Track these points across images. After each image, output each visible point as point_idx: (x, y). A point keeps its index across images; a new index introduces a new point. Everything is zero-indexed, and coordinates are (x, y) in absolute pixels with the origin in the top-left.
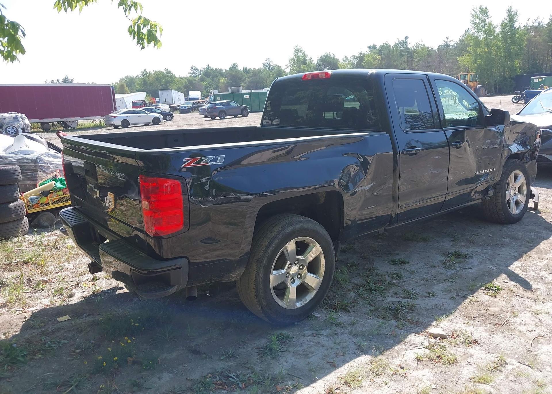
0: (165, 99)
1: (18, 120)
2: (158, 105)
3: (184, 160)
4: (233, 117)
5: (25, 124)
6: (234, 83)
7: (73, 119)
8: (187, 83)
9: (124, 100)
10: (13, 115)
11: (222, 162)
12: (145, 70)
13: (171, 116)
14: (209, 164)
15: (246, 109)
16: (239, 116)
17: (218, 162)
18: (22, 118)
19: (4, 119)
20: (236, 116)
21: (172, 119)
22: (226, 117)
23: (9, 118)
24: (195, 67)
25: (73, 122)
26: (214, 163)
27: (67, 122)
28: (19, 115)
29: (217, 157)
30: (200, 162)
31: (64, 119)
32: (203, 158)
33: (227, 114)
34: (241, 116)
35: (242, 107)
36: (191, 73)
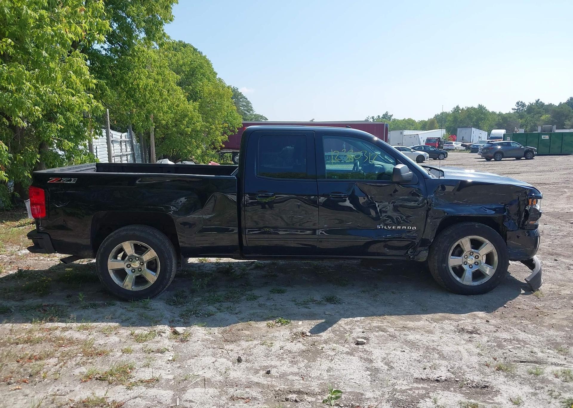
0: (463, 137)
2: (452, 143)
3: (50, 178)
4: (515, 159)
6: (556, 121)
8: (501, 121)
9: (418, 136)
11: (74, 182)
12: (458, 107)
13: (444, 155)
14: (65, 182)
15: (531, 151)
16: (522, 158)
17: (72, 182)
20: (518, 158)
21: (445, 157)
22: (502, 159)
24: (522, 102)
26: (69, 182)
29: (72, 179)
30: (60, 180)
32: (62, 179)
33: (505, 155)
34: (524, 158)
35: (526, 149)
36: (515, 109)
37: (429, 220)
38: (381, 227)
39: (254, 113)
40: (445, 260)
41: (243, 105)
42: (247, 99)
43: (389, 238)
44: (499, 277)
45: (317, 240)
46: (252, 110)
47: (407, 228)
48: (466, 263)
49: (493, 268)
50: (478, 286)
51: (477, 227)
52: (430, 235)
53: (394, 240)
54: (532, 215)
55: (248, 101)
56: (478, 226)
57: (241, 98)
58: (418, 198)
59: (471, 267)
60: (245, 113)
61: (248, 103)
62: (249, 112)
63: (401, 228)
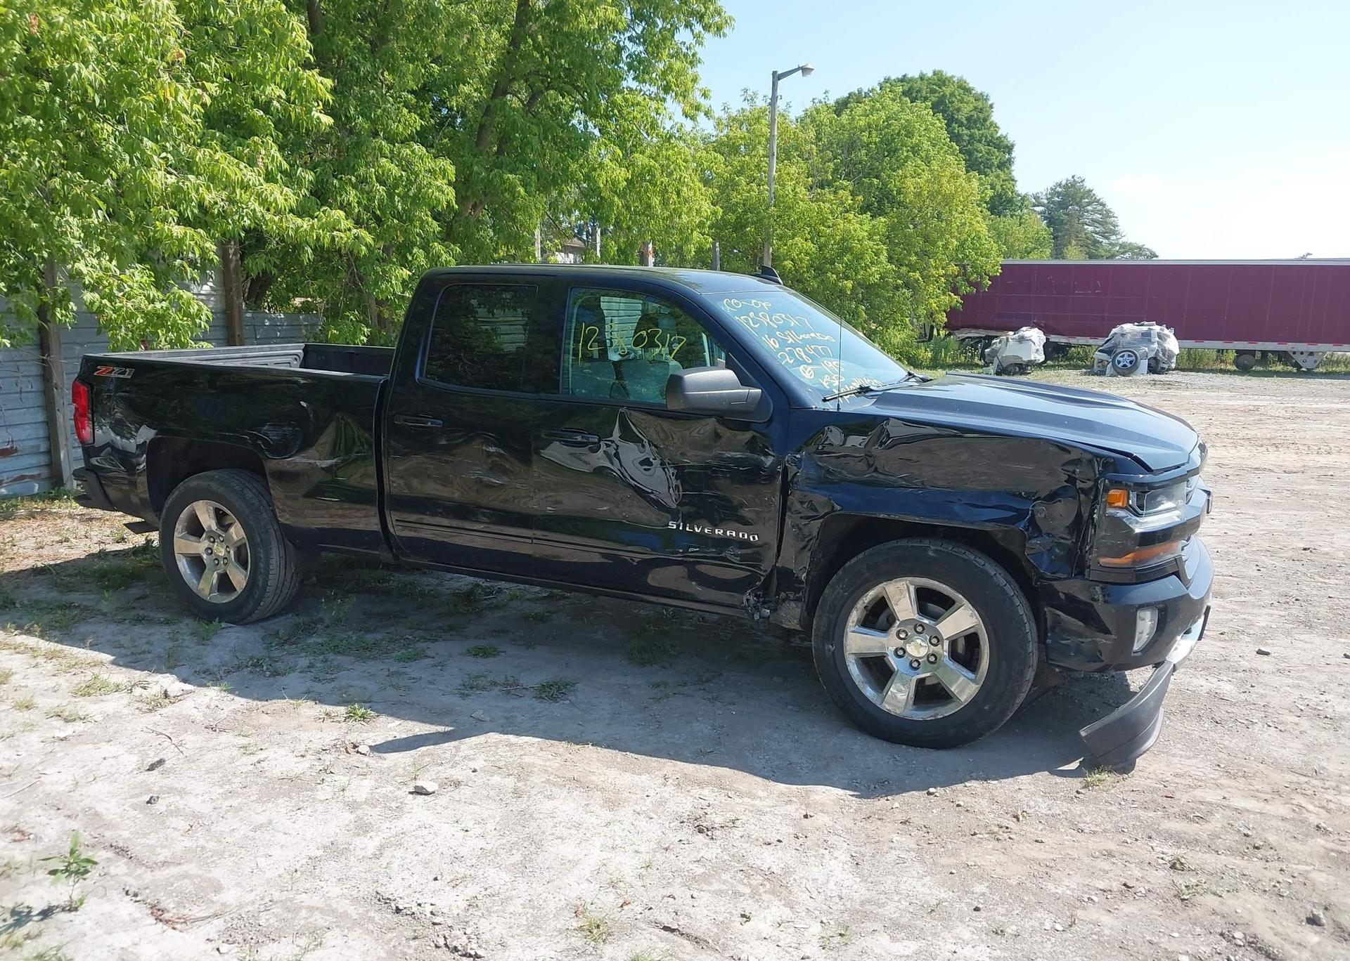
1: (1150, 341)
5: (1164, 351)
7: (1312, 348)
10: (1145, 328)
18: (1159, 336)
19: (1123, 335)
23: (1133, 334)
25: (1311, 354)
27: (1294, 353)
28: (1157, 328)
31: (1288, 347)
37: (788, 521)
38: (678, 526)
39: (1121, 242)
40: (835, 633)
41: (1092, 220)
42: (1103, 205)
43: (696, 557)
44: (986, 708)
45: (530, 541)
46: (1114, 233)
47: (737, 534)
48: (900, 653)
49: (974, 681)
50: (925, 722)
51: (931, 553)
52: (796, 560)
53: (708, 564)
54: (1103, 537)
55: (1108, 211)
56: (936, 551)
57: (1089, 204)
58: (763, 458)
59: (915, 665)
60: (1096, 242)
61: (1107, 214)
62: (1107, 238)
63: (725, 533)
